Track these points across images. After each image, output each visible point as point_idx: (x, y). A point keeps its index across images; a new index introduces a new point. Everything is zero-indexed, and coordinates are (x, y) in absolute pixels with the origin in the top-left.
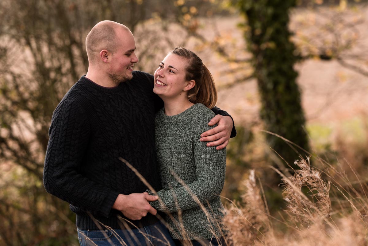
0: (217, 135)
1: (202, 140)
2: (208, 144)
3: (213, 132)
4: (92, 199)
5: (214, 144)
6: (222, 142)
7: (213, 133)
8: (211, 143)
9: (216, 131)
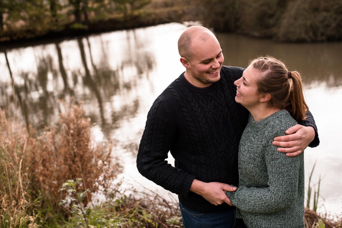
0: (291, 143)
1: (275, 143)
2: (279, 149)
3: (287, 138)
4: (171, 184)
5: (284, 150)
6: (294, 150)
7: (287, 140)
8: (282, 149)
9: (290, 139)
